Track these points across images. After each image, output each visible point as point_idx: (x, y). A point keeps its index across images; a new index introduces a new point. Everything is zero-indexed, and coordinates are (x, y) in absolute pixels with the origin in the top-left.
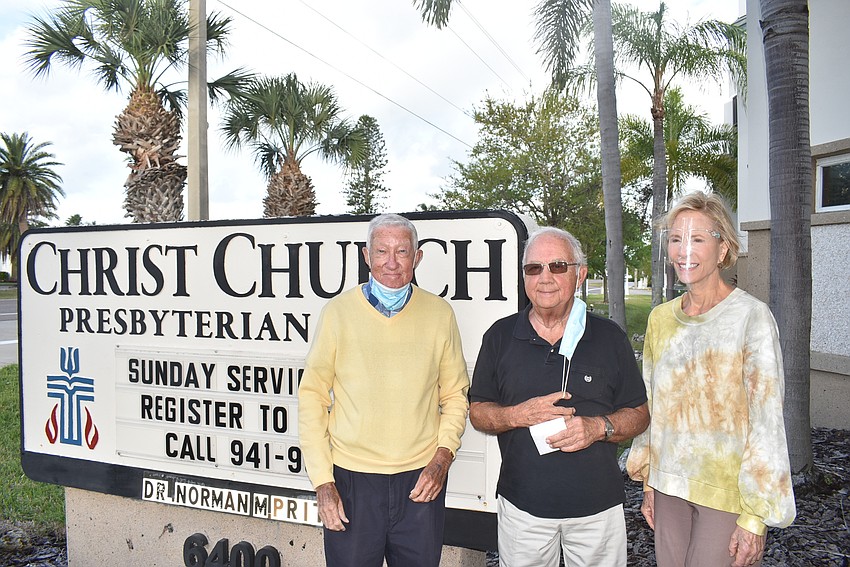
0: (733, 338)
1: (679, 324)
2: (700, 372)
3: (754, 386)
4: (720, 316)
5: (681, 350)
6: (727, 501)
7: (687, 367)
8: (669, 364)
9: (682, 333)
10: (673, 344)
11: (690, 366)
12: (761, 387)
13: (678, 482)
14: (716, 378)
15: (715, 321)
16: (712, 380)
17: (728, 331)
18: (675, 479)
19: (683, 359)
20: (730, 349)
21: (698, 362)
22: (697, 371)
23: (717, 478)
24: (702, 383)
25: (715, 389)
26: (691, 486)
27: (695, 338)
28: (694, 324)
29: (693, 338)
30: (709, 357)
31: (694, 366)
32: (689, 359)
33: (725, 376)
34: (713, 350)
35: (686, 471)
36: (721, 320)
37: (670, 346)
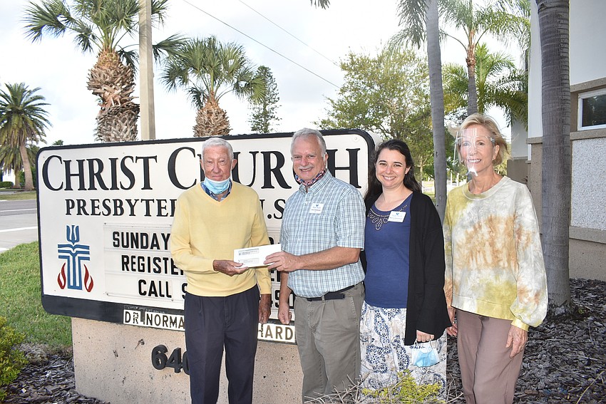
0: (506, 207)
1: (467, 200)
2: (485, 230)
3: (519, 238)
4: (495, 193)
5: (470, 217)
6: (503, 312)
7: (474, 227)
8: (463, 227)
9: (471, 206)
10: (465, 214)
11: (477, 226)
12: (524, 238)
13: (470, 302)
14: (496, 233)
15: (493, 197)
16: (494, 235)
17: (502, 203)
18: (468, 300)
19: (472, 223)
20: (504, 214)
21: (483, 224)
22: (483, 229)
23: (496, 298)
24: (487, 236)
25: (496, 240)
26: (478, 304)
27: (479, 208)
28: (478, 199)
29: (478, 208)
30: (491, 220)
31: (480, 227)
32: (476, 222)
33: (502, 231)
34: (493, 216)
35: (475, 295)
36: (497, 196)
37: (463, 215)
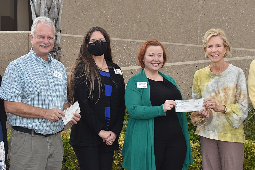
0: (233, 81)
1: (210, 77)
2: (222, 94)
3: (240, 96)
4: (227, 74)
5: (213, 87)
6: (232, 138)
7: (215, 93)
8: (208, 92)
9: (212, 81)
10: (209, 85)
11: (217, 92)
12: (242, 97)
13: (213, 134)
14: (228, 96)
15: (225, 76)
16: (227, 97)
17: (231, 79)
18: (212, 133)
19: (214, 90)
20: (232, 85)
21: (220, 91)
22: (221, 94)
23: (228, 131)
24: (223, 98)
25: (228, 100)
26: (218, 135)
27: (218, 82)
28: (217, 77)
29: (217, 82)
30: (225, 89)
31: (219, 93)
32: (216, 90)
33: (231, 95)
34: (226, 86)
35: (216, 130)
36: (228, 75)
37: (208, 85)
